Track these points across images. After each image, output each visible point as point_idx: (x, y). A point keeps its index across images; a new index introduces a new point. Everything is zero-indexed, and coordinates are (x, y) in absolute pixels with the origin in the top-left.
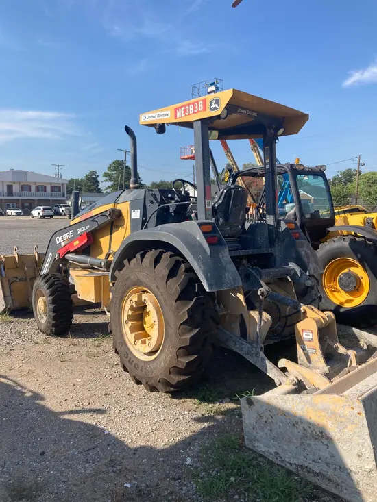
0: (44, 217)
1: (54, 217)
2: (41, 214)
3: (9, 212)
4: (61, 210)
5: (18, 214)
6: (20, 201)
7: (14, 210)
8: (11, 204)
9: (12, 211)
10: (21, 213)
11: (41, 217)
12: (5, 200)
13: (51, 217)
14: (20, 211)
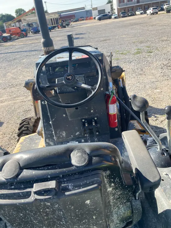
0: (153, 14)
1: (159, 13)
2: (151, 13)
3: (137, 13)
4: (164, 7)
5: (141, 14)
6: (143, 5)
7: (139, 11)
8: (138, 8)
9: (139, 12)
10: (143, 13)
11: (151, 14)
12: (136, 6)
13: (157, 13)
14: (142, 11)
